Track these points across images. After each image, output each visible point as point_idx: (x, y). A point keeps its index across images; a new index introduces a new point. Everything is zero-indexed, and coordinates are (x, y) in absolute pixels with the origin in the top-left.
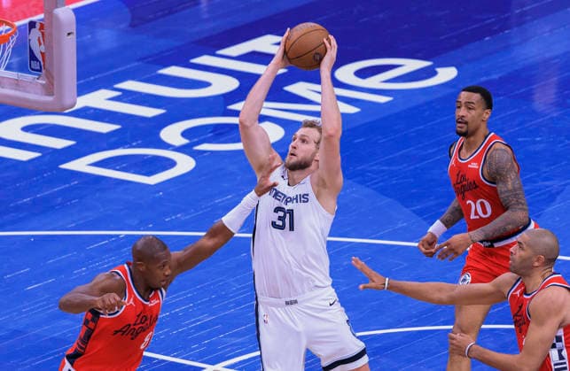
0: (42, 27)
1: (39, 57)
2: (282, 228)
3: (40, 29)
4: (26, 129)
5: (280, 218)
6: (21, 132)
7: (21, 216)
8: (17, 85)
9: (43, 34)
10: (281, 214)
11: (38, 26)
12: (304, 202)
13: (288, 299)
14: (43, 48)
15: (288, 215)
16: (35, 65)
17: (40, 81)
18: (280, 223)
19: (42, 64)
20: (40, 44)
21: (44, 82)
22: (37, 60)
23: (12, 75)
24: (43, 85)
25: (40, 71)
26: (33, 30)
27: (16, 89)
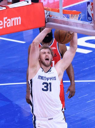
0: (92, 4)
1: (91, 15)
2: (47, 90)
3: (91, 5)
4: (87, 41)
5: (45, 87)
6: (85, 43)
7: (84, 74)
8: (83, 26)
9: (93, 7)
10: (46, 85)
11: (91, 3)
12: (55, 80)
13: (49, 118)
14: (92, 12)
15: (49, 85)
16: (89, 18)
17: (91, 25)
18: (46, 89)
19: (92, 18)
20: (91, 10)
21: (93, 25)
22: (90, 17)
23: (81, 22)
24: (92, 26)
25: (91, 21)
26: (89, 5)
27: (82, 28)
